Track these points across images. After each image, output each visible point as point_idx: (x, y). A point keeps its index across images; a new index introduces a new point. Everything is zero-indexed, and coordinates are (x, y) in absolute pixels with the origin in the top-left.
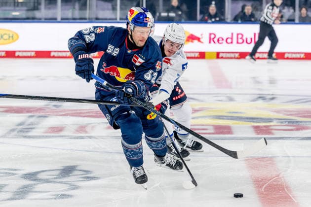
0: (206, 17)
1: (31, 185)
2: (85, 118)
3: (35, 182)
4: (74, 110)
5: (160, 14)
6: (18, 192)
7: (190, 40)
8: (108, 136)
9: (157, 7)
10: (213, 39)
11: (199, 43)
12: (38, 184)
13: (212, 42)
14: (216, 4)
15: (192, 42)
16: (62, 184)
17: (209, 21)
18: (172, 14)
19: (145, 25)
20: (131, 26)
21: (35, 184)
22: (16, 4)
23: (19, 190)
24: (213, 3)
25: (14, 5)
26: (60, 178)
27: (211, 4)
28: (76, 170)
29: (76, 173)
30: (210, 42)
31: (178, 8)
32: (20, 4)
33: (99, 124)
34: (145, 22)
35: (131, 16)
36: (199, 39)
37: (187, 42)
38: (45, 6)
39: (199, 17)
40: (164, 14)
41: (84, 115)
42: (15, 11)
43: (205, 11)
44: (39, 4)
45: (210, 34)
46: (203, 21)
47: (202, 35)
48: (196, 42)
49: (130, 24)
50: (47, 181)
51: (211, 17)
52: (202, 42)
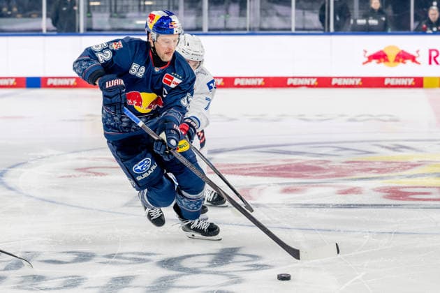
0: (424, 26)
1: (172, 277)
2: (249, 177)
3: (178, 273)
4: (232, 165)
5: (355, 21)
6: (153, 287)
7: (401, 60)
8: (283, 204)
9: (351, 11)
10: (435, 58)
11: (414, 64)
12: (181, 275)
13: (433, 62)
14: (438, 6)
15: (403, 62)
16: (217, 276)
17: (429, 31)
18: (373, 22)
19: (171, 32)
20: (154, 35)
21: (177, 276)
22: (142, 8)
23: (154, 285)
24: (435, 3)
25: (140, 10)
26: (215, 266)
27: (432, 5)
28: (239, 254)
29: (237, 258)
30: (430, 63)
31: (381, 12)
32: (147, 8)
33: (269, 185)
34: (170, 27)
35: (151, 22)
36: (413, 59)
37: (396, 63)
38: (185, 9)
39: (413, 25)
40: (361, 22)
41: (246, 172)
42: (140, 18)
43: (422, 16)
44: (176, 8)
45: (431, 51)
46: (420, 31)
47: (418, 52)
48: (409, 62)
49: (152, 32)
50: (195, 271)
51: (431, 25)
52: (419, 63)
